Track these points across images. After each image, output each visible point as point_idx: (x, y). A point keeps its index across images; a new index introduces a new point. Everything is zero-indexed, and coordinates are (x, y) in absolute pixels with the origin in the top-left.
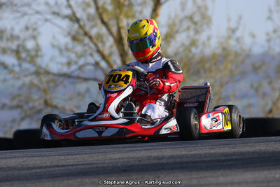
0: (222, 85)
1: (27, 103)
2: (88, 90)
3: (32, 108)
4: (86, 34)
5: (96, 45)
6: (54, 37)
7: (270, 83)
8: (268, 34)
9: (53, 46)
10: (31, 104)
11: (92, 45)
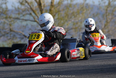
0: (81, 22)
1: (3, 30)
2: (27, 24)
3: (5, 32)
4: (26, 2)
5: (30, 6)
6: (13, 3)
7: (100, 21)
8: (99, 2)
9: (12, 6)
10: (4, 31)
11: (28, 6)
